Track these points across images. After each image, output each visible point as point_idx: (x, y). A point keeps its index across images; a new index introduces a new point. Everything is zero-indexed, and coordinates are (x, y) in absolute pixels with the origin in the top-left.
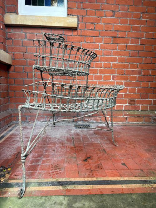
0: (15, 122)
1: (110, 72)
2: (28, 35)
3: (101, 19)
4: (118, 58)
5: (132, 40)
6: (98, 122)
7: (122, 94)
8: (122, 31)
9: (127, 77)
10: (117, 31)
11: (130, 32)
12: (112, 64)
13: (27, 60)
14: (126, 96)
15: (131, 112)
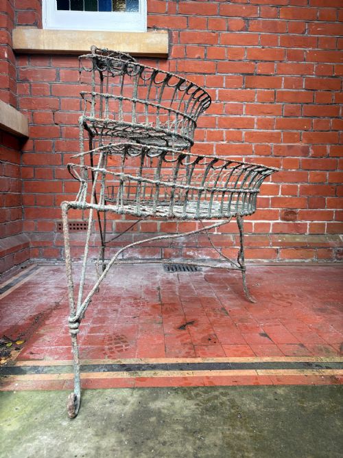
0: (35, 259)
1: (240, 152)
2: (62, 72)
3: (218, 35)
4: (258, 120)
5: (286, 79)
6: (215, 260)
7: (268, 199)
8: (266, 61)
9: (278, 161)
10: (254, 61)
11: (282, 64)
12: (244, 133)
13: (61, 127)
14: (276, 201)
15: (288, 238)
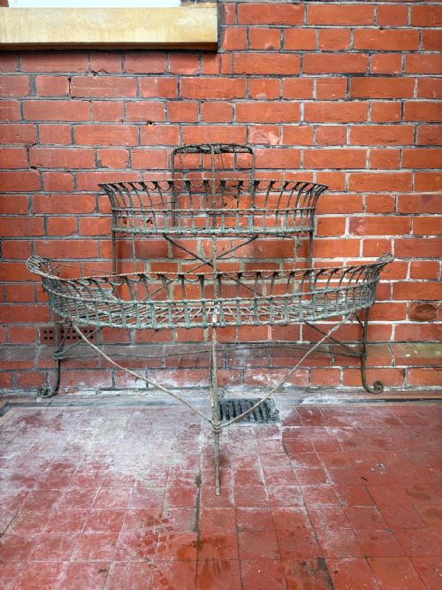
0: (5, 390)
1: (341, 207)
2: (40, 80)
3: (304, 9)
4: (373, 153)
5: (421, 82)
6: (301, 389)
7: (389, 285)
8: (386, 52)
9: (406, 222)
10: (366, 51)
11: (414, 55)
12: (348, 176)
13: (40, 172)
14: (401, 290)
15: (420, 350)
